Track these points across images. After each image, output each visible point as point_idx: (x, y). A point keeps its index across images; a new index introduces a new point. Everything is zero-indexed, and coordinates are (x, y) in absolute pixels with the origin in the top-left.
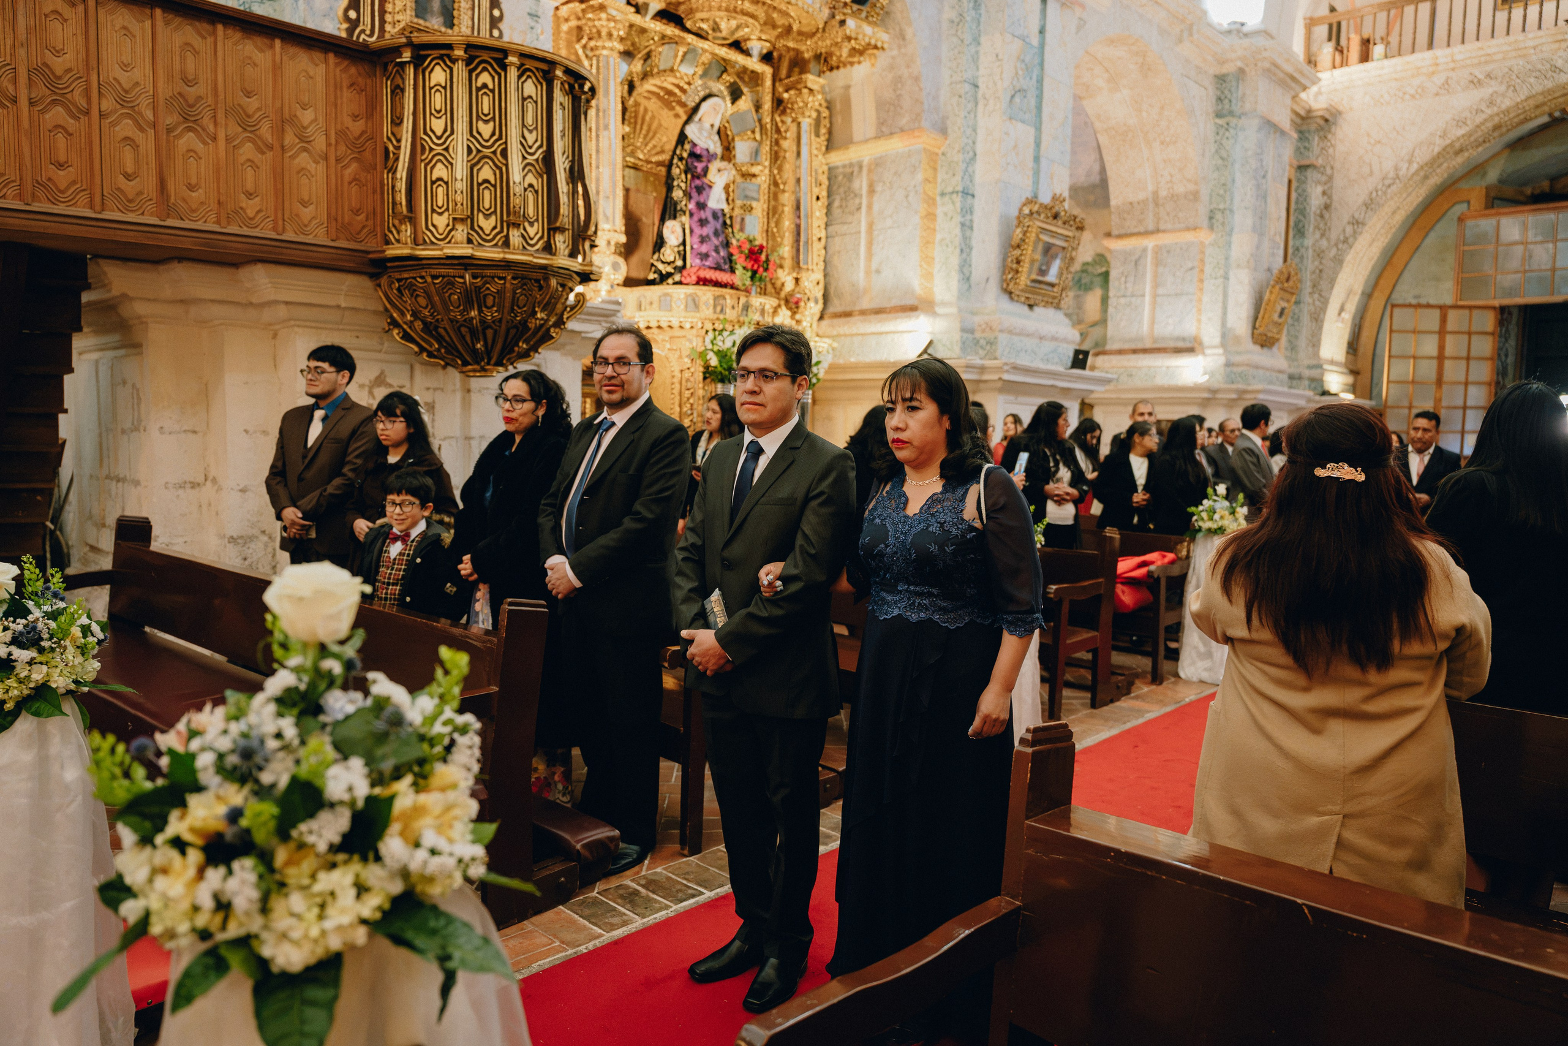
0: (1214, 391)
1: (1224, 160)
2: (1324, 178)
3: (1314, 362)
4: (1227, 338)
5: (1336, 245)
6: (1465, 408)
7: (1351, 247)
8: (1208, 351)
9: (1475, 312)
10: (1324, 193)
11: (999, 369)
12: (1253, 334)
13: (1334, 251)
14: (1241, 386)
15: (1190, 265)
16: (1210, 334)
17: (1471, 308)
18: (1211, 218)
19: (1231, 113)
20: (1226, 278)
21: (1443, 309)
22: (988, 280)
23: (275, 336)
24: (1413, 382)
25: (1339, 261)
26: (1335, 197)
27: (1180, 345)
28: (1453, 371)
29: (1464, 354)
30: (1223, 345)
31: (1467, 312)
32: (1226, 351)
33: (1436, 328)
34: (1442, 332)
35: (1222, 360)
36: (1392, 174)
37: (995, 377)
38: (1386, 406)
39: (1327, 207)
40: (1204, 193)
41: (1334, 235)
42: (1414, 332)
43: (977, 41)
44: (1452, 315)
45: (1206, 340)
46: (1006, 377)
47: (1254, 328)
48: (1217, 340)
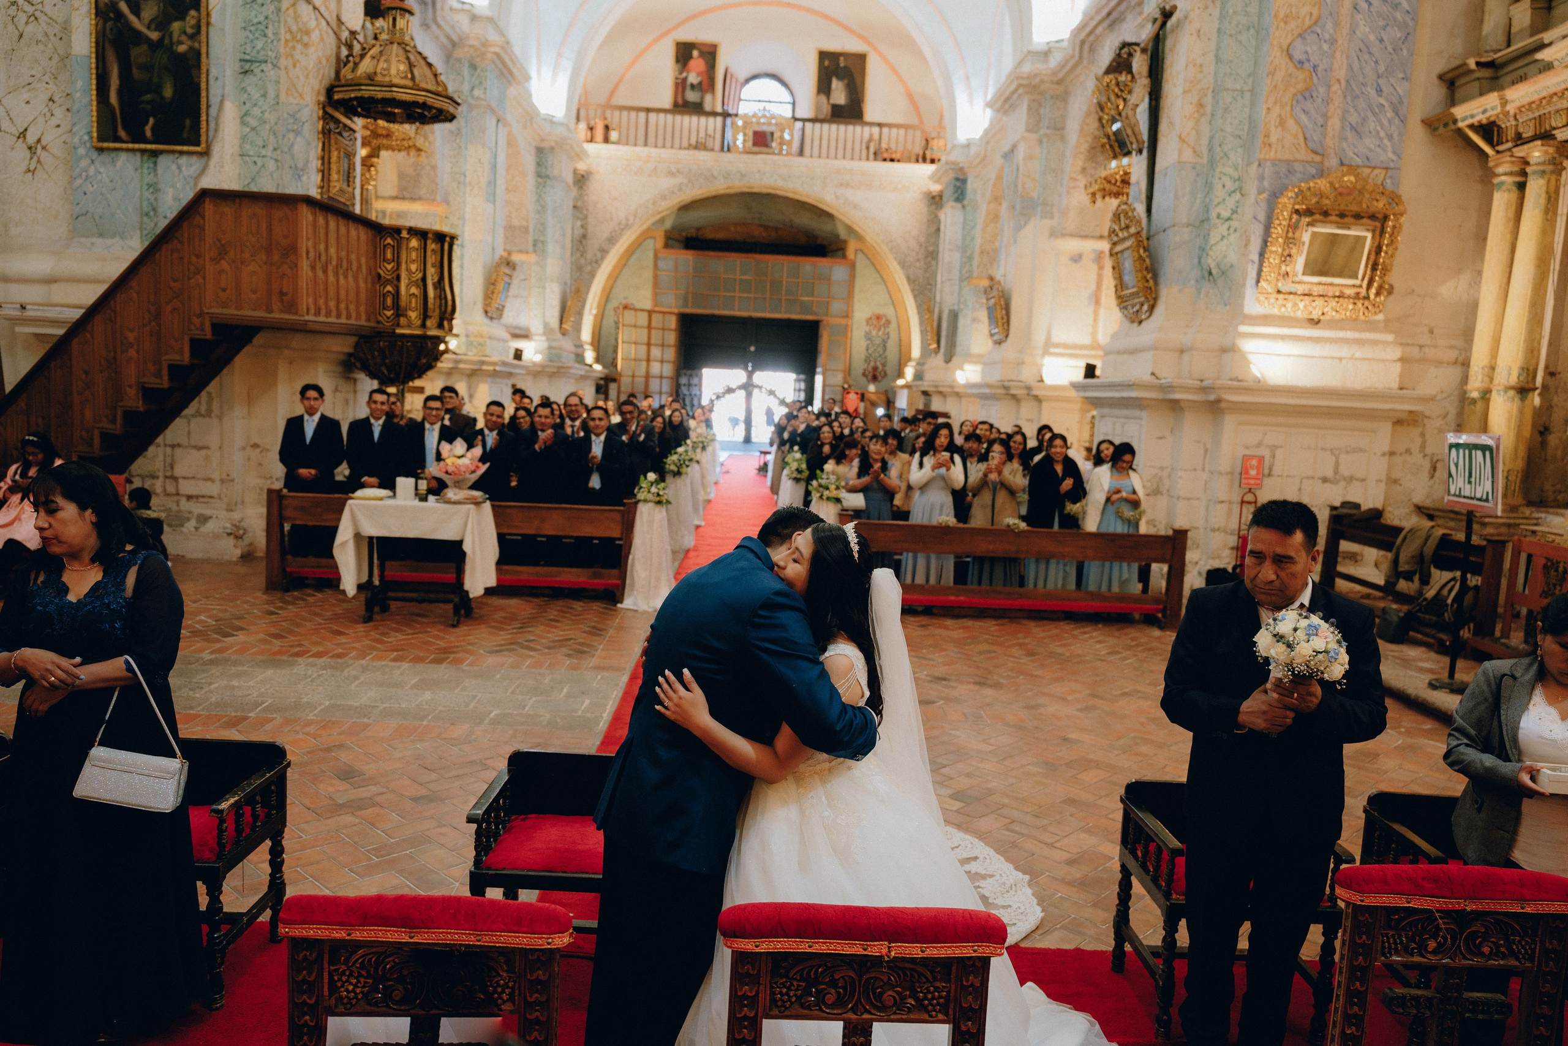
0: (543, 367)
1: (542, 209)
2: (582, 216)
3: (578, 343)
4: (547, 331)
5: (591, 263)
6: (661, 377)
7: (600, 266)
8: (536, 338)
9: (667, 316)
10: (582, 226)
11: (495, 364)
12: (561, 327)
13: (589, 268)
14: (560, 365)
15: (523, 277)
16: (536, 327)
17: (664, 313)
18: (535, 245)
19: (548, 177)
20: (544, 287)
21: (650, 313)
22: (475, 303)
23: (291, 363)
24: (635, 360)
25: (592, 275)
26: (590, 230)
27: (518, 332)
28: (656, 352)
29: (660, 342)
30: (545, 334)
31: (661, 315)
32: (548, 340)
33: (645, 323)
34: (649, 327)
35: (545, 345)
36: (624, 222)
37: (491, 368)
38: (620, 375)
39: (584, 236)
40: (531, 226)
41: (589, 256)
42: (635, 326)
43: (466, 148)
44: (654, 316)
45: (533, 330)
46: (498, 368)
47: (561, 322)
48: (541, 330)
